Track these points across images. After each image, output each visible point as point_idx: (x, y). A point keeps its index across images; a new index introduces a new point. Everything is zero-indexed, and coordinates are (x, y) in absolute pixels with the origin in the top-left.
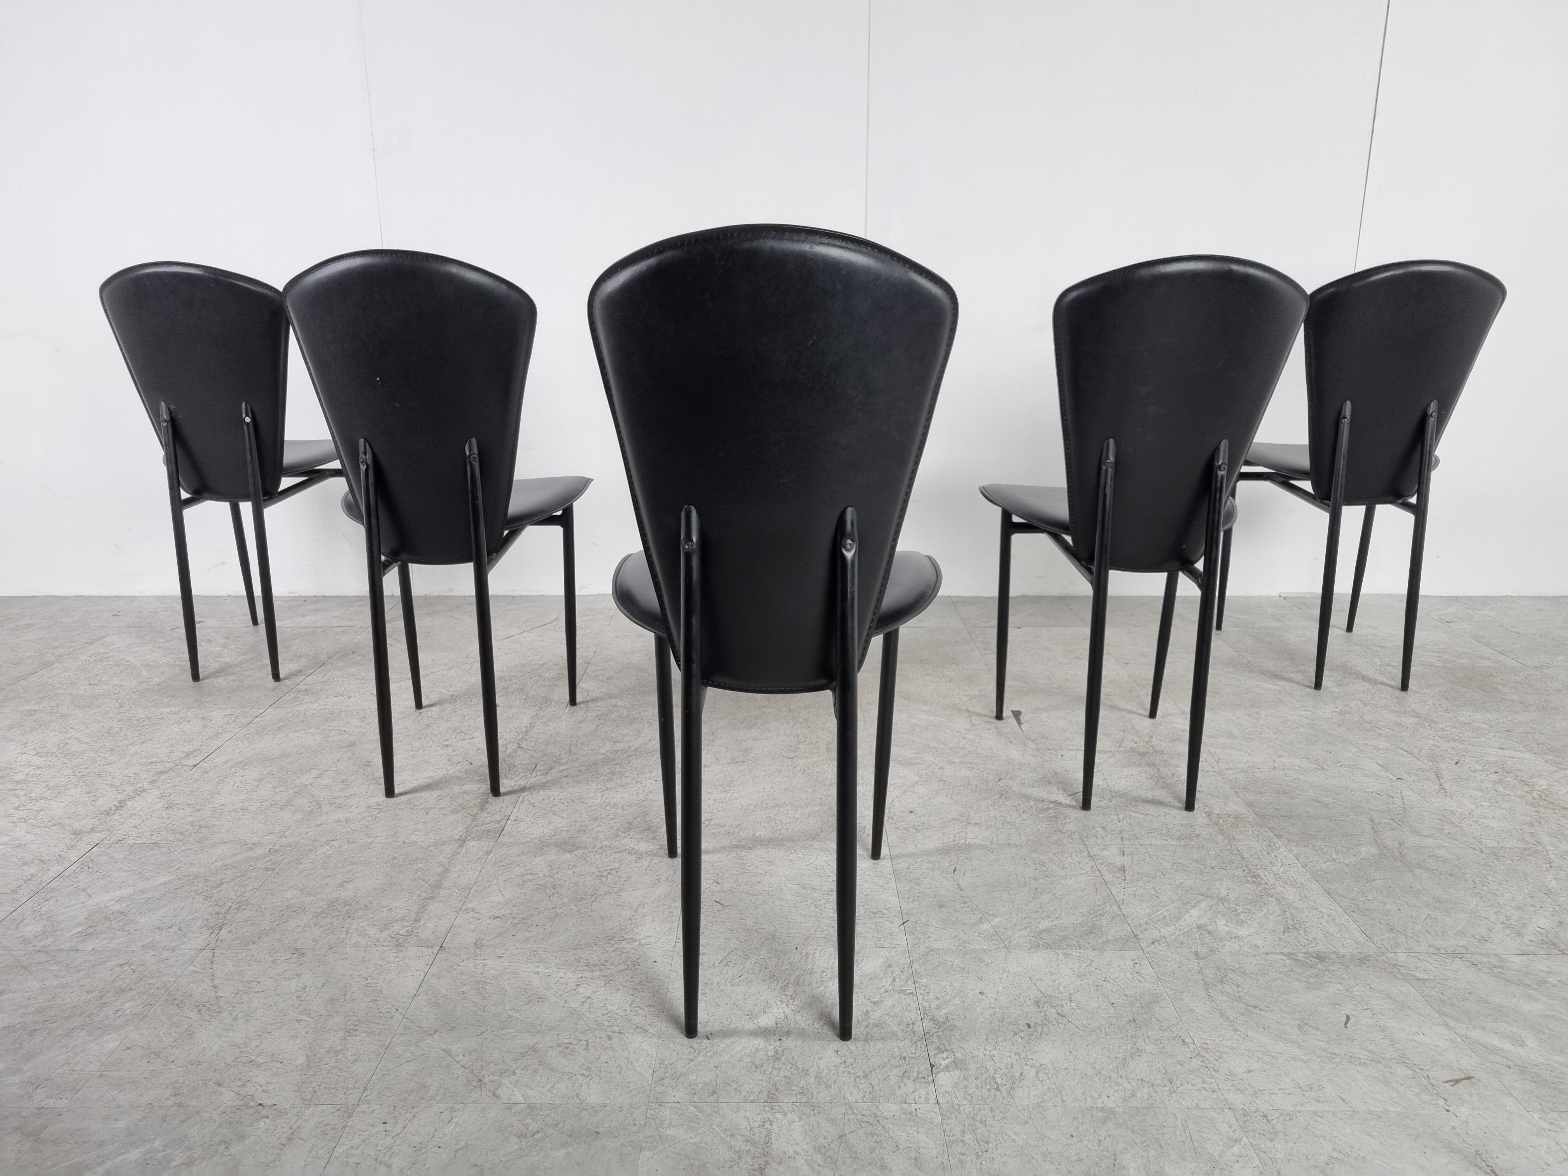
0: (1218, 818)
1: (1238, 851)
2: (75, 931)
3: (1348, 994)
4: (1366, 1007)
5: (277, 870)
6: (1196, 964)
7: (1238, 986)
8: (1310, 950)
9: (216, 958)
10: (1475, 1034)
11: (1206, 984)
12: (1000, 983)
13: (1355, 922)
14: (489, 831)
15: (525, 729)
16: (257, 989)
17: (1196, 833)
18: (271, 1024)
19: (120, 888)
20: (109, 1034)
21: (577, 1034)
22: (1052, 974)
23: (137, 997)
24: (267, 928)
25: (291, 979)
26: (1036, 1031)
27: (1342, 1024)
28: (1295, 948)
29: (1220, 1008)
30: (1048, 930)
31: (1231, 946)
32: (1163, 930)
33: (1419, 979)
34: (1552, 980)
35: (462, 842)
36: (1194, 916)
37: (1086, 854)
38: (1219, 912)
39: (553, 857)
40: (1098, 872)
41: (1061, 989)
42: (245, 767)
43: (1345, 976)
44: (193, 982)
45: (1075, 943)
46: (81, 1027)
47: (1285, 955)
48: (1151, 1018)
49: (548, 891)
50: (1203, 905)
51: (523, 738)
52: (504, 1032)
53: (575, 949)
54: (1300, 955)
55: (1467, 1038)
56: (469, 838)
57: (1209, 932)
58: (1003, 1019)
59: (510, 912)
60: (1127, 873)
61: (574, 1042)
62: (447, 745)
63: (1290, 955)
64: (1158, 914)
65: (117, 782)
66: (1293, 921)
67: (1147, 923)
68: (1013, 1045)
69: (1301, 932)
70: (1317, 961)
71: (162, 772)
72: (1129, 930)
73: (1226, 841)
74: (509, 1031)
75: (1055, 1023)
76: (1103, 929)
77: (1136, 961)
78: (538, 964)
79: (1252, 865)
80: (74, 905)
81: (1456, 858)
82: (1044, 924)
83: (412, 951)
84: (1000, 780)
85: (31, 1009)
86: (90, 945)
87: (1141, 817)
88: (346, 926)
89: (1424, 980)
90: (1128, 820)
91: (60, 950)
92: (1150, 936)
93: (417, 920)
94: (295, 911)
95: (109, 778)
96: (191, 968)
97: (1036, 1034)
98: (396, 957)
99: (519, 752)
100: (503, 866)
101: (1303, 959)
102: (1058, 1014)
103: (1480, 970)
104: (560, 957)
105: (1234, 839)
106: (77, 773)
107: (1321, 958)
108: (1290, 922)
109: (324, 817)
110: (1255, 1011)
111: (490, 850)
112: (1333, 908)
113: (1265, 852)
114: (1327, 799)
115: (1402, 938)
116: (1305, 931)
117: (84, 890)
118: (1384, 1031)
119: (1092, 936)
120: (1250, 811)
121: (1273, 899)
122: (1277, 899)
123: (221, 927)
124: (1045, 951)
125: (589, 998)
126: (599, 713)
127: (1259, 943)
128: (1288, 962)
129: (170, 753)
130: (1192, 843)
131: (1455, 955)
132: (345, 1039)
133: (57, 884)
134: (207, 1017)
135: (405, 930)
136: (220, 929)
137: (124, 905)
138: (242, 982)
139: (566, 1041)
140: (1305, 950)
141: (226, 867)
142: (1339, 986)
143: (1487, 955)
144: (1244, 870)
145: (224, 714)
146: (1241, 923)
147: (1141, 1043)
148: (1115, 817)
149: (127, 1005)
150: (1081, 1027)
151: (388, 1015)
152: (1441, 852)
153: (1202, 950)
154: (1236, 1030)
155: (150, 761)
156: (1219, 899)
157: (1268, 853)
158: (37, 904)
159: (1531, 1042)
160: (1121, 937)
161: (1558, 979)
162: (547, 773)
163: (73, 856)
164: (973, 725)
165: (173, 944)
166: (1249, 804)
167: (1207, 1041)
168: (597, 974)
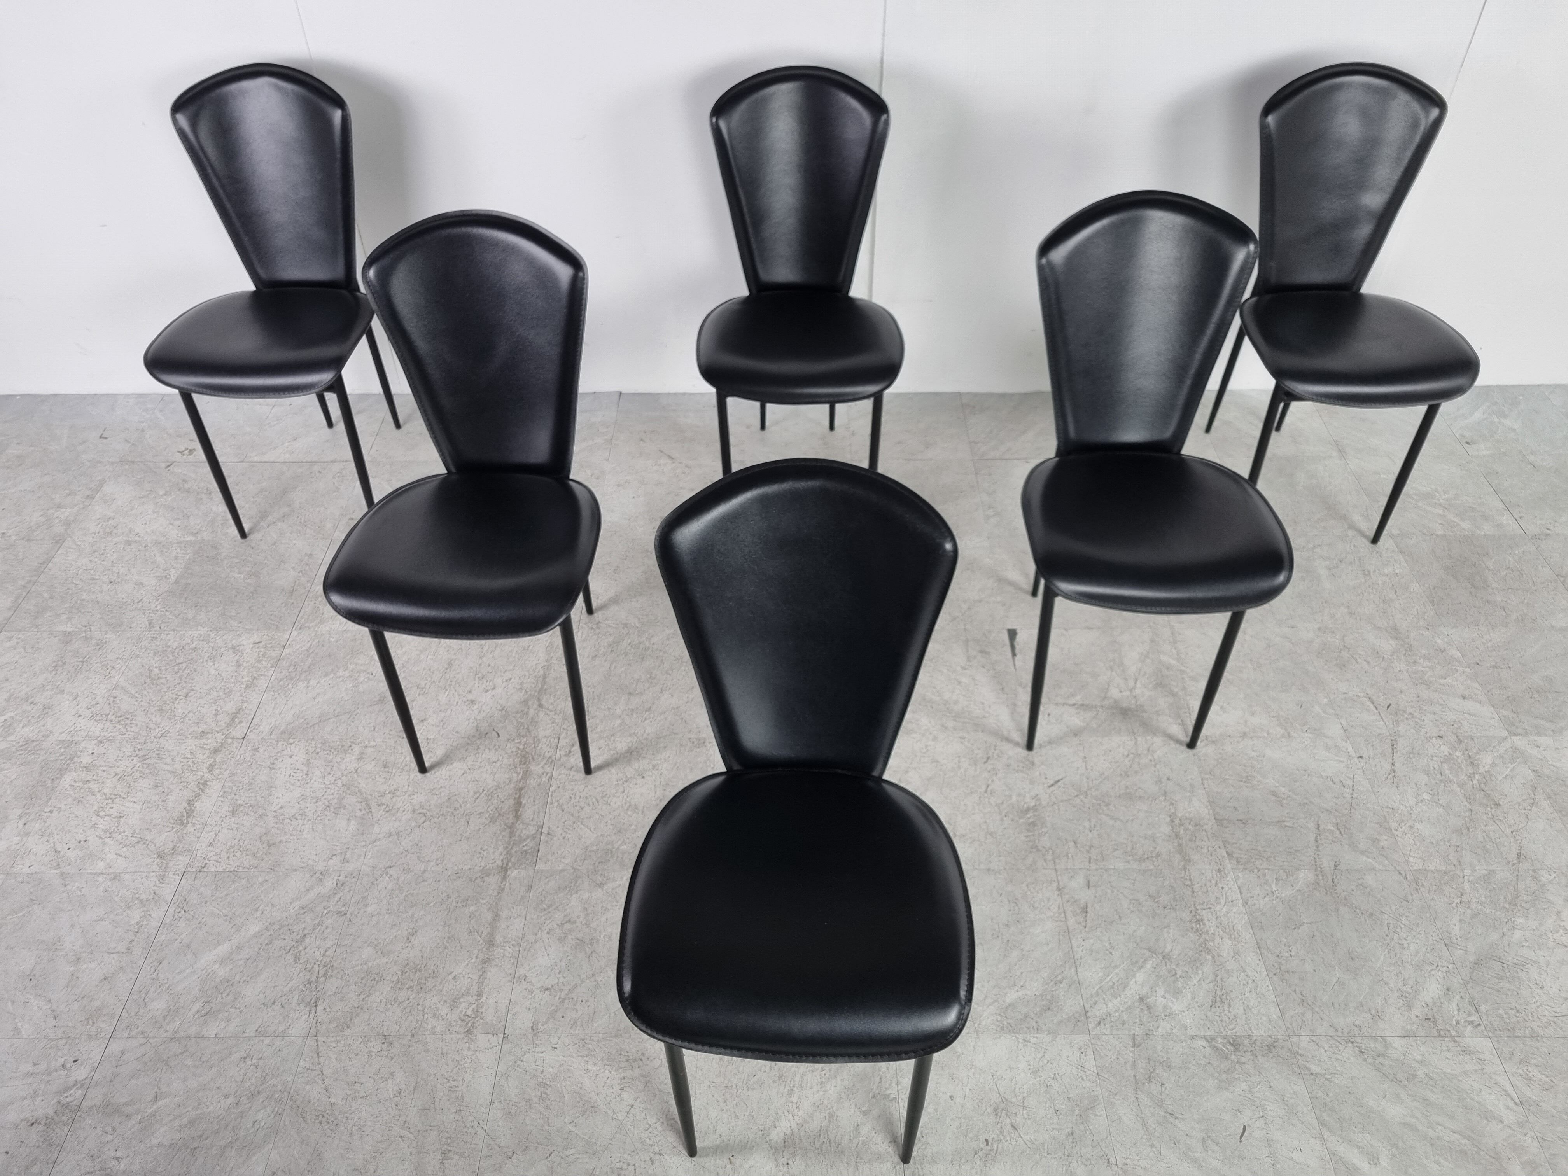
0: (1181, 825)
1: (1190, 880)
2: (196, 1008)
3: (1250, 1096)
4: (1261, 1115)
5: (348, 916)
6: (1131, 1054)
7: (1163, 1084)
8: (1229, 1033)
9: (321, 1048)
10: (1343, 1149)
11: (1136, 1083)
12: (968, 1083)
13: (1275, 989)
14: (526, 852)
15: (542, 672)
16: (362, 1094)
17: (1157, 850)
18: (381, 1142)
19: (219, 944)
20: (254, 1154)
21: (626, 1156)
22: (1011, 1069)
23: (266, 1103)
24: (356, 1006)
25: (386, 1080)
26: (992, 1150)
27: (1239, 1138)
28: (1217, 1030)
29: (1143, 1115)
30: (1012, 1006)
31: (1165, 1026)
32: (1110, 1004)
33: (1312, 1074)
34: (1420, 1073)
35: (504, 870)
36: (1139, 982)
37: (1055, 885)
38: (1160, 977)
39: (586, 895)
40: (1063, 915)
41: (1017, 1091)
42: (291, 741)
43: (1252, 1071)
44: (307, 1083)
45: (1034, 1024)
46: (230, 1145)
47: (1207, 1040)
48: (1086, 1130)
49: (587, 949)
50: (1149, 965)
51: (542, 688)
52: (567, 1153)
53: (616, 1036)
54: (1220, 1040)
55: (1334, 1154)
56: (510, 865)
57: (1149, 1008)
58: (967, 1132)
59: (557, 981)
60: (1088, 915)
61: (625, 1167)
62: (472, 701)
63: (1211, 1040)
64: (1109, 979)
65: (178, 767)
66: (1221, 990)
67: (1097, 994)
68: (973, 1168)
69: (1226, 1008)
70: (1232, 1048)
71: (216, 751)
72: (1082, 1004)
73: (1182, 863)
74: (572, 1151)
75: (1008, 1138)
76: (1060, 1003)
77: (1083, 1050)
78: (587, 1059)
79: (1200, 904)
80: (184, 971)
81: (1381, 887)
82: (1012, 996)
83: (482, 1040)
84: (988, 758)
85: (185, 1120)
86: (212, 1030)
87: (1111, 822)
88: (421, 1002)
89: (1317, 1075)
90: (1098, 828)
91: (189, 1037)
92: (1098, 1013)
93: (479, 995)
94: (374, 979)
95: (169, 760)
96: (302, 1063)
97: (991, 1153)
98: (469, 1049)
99: (541, 715)
100: (545, 910)
101: (1221, 1046)
102: (1012, 1126)
103: (1365, 1060)
104: (605, 1049)
105: (1189, 861)
106: (138, 752)
107: (1236, 1045)
108: (1219, 993)
109: (376, 828)
110: (1172, 1120)
111: (530, 883)
112: (1259, 970)
113: (1214, 882)
114: (1283, 789)
115: (1309, 1015)
116: (1230, 1006)
117: (188, 947)
118: (1270, 1146)
119: (1049, 1013)
120: (1211, 812)
121: (1209, 957)
122: (1213, 957)
123: (316, 1002)
124: (1008, 1036)
125: (632, 1106)
126: (611, 639)
127: (1188, 1021)
128: (1208, 1050)
129: (216, 715)
130: (1152, 867)
131: (1349, 1039)
132: (442, 1163)
133: (163, 938)
134: (329, 1132)
135: (471, 1009)
136: (316, 1006)
137: (228, 970)
138: (348, 1083)
139: (618, 1165)
140: (1224, 1033)
141: (305, 909)
142: (1244, 1086)
143: (1374, 1038)
144: (1191, 912)
145: (252, 640)
146: (1177, 993)
147: (1074, 1164)
148: (1087, 824)
149: (260, 1116)
150: (1028, 1143)
151: (473, 1132)
152: (1370, 880)
153: (1139, 1031)
154: (1152, 1146)
155: (200, 730)
156: (1164, 957)
157: (1216, 884)
158: (153, 970)
159: (1384, 1162)
160: (1073, 1015)
161: (1426, 1071)
162: (570, 752)
163: (167, 892)
164: (969, 659)
165: (281, 1029)
166: (1212, 803)
167: (1128, 1161)
168: (637, 1072)
